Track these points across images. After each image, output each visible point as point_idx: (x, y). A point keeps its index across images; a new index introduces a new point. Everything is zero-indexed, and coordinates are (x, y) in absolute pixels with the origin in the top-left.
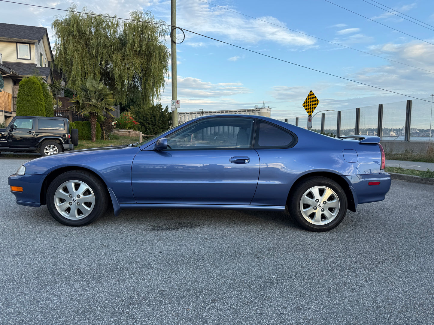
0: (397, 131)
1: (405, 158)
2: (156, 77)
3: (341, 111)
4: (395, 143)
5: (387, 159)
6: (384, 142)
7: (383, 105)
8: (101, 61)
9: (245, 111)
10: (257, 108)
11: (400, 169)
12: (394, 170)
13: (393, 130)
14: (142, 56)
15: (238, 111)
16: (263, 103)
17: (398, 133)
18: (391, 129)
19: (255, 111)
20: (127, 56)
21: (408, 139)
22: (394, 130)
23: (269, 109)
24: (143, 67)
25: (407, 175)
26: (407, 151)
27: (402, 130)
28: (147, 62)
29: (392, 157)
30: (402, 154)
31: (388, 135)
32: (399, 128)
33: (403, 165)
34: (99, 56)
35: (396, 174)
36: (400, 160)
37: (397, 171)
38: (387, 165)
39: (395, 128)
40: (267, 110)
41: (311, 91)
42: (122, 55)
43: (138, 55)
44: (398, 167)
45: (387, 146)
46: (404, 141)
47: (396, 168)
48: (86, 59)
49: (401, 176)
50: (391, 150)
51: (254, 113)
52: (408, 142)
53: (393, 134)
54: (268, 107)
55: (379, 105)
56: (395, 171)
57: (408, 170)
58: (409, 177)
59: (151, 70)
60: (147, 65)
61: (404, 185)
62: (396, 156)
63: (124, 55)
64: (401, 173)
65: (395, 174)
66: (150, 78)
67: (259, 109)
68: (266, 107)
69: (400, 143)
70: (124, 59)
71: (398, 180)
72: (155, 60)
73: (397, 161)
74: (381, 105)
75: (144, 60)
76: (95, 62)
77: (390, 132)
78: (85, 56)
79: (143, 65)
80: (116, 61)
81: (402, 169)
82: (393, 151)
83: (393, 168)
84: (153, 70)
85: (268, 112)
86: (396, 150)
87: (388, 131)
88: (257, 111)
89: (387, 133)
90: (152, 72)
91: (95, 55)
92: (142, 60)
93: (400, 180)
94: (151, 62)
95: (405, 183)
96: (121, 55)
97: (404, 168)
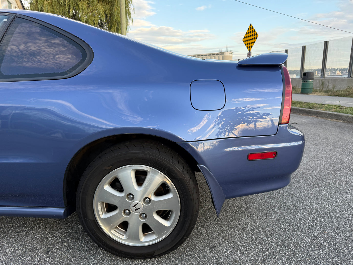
0: (342, 70)
1: (347, 94)
2: (119, 22)
3: (288, 50)
4: (338, 79)
5: (329, 96)
6: (327, 79)
7: (328, 41)
8: (69, 9)
9: (211, 55)
10: (221, 52)
11: (339, 106)
12: (332, 108)
13: (339, 69)
14: (106, 3)
15: (205, 55)
16: (226, 47)
17: (343, 72)
18: (338, 69)
19: (219, 54)
20: (92, 3)
21: (352, 75)
22: (341, 70)
23: (231, 52)
24: (107, 13)
25: (346, 115)
26: (349, 88)
27: (347, 69)
28: (111, 8)
29: (334, 94)
30: (344, 91)
31: (334, 74)
32: (345, 68)
33: (344, 102)
34: (66, 3)
35: (334, 114)
36: (342, 96)
37: (335, 110)
38: (327, 102)
39: (341, 68)
40: (230, 53)
41: (251, 25)
42: (88, 2)
43: (102, 2)
44: (338, 104)
45: (330, 82)
46: (347, 77)
47: (335, 106)
48: (55, 7)
49: (339, 116)
50: (334, 87)
51: (218, 56)
52: (351, 78)
53: (339, 73)
54: (231, 51)
55: (325, 42)
56: (333, 110)
57: (348, 107)
58: (348, 117)
59: (114, 15)
60: (111, 11)
61: (341, 127)
62: (338, 92)
63: (89, 2)
64: (339, 112)
65: (332, 114)
66: (114, 23)
67: (222, 53)
68: (229, 51)
69: (343, 80)
70: (89, 6)
71: (335, 120)
72: (118, 6)
73: (339, 97)
74: (327, 42)
75: (108, 7)
76: (64, 10)
77: (336, 72)
78: (54, 5)
79: (107, 12)
80: (82, 8)
81: (342, 107)
82: (336, 87)
83: (332, 106)
84: (116, 15)
85: (231, 55)
86: (338, 87)
87: (334, 70)
88: (221, 54)
89: (334, 72)
90: (115, 18)
91: (63, 3)
92: (106, 6)
93: (338, 120)
94: (114, 8)
95: (344, 124)
96: (86, 2)
97: (344, 106)
